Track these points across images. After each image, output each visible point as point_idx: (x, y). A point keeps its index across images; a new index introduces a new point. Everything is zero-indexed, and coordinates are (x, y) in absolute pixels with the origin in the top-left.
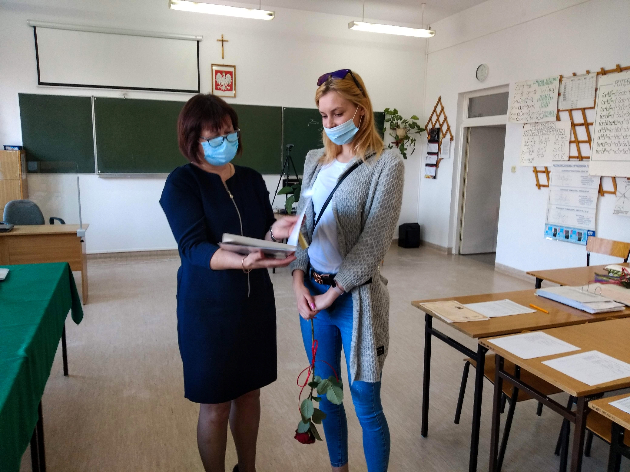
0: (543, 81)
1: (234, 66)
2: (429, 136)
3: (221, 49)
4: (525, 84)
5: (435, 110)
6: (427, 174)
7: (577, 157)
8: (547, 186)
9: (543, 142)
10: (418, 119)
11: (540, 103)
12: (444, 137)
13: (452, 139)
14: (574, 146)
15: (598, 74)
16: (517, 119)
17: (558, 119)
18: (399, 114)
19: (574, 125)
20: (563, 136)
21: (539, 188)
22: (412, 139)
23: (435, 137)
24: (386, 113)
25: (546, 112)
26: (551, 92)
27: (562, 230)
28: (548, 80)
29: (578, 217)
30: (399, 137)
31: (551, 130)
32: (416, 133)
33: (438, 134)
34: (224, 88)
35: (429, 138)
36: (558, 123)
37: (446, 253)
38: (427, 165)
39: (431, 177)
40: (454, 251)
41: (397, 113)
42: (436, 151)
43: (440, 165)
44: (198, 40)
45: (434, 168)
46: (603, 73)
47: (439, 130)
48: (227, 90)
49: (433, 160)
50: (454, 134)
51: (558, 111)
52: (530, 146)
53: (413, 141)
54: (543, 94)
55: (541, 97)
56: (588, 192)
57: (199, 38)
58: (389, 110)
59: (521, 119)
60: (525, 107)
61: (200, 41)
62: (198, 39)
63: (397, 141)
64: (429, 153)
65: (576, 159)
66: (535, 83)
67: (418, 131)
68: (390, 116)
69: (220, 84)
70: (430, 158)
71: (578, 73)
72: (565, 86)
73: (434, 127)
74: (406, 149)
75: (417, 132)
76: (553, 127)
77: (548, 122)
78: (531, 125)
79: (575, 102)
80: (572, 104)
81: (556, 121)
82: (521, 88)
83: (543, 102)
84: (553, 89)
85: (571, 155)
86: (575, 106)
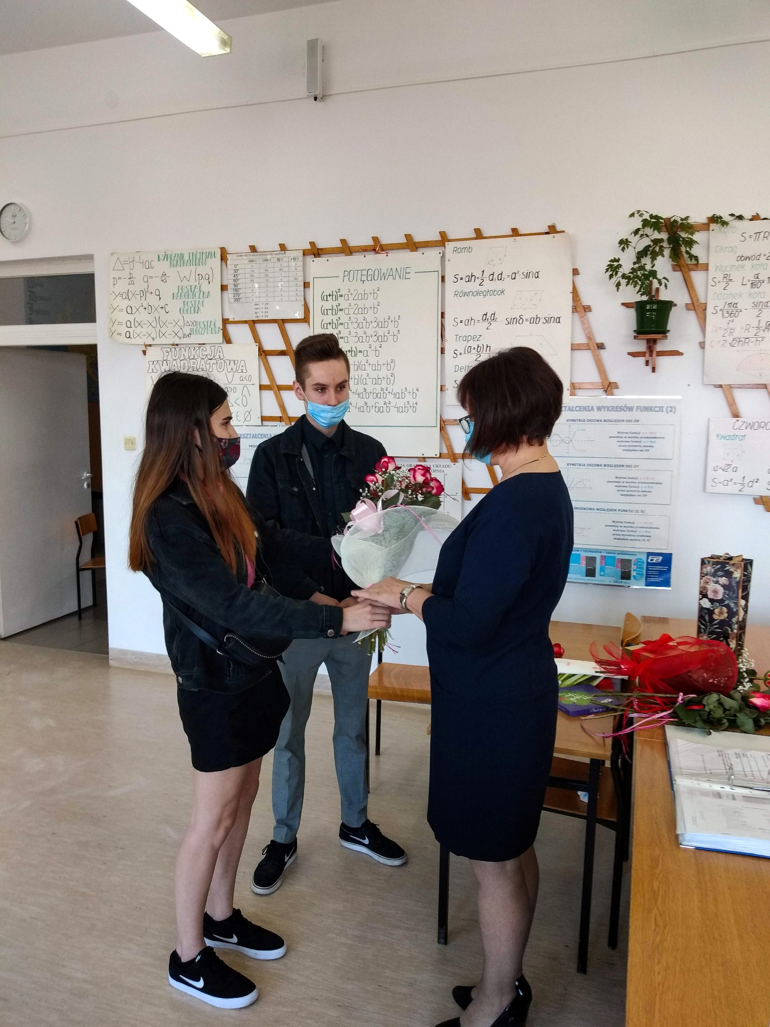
0: (182, 256)
4: (137, 259)
7: (280, 419)
11: (179, 303)
14: (269, 395)
15: (305, 253)
16: (128, 336)
17: (227, 339)
19: (263, 354)
20: (244, 375)
25: (196, 323)
26: (204, 283)
28: (193, 254)
31: (214, 361)
36: (226, 346)
46: (316, 252)
51: (225, 322)
54: (185, 283)
55: (180, 291)
59: (136, 335)
60: (141, 309)
65: (278, 423)
66: (162, 257)
71: (260, 248)
72: (236, 271)
76: (218, 354)
77: (204, 344)
78: (164, 350)
79: (264, 306)
80: (257, 311)
81: (223, 343)
82: (127, 267)
83: (187, 300)
84: (207, 276)
85: (265, 414)
86: (263, 314)
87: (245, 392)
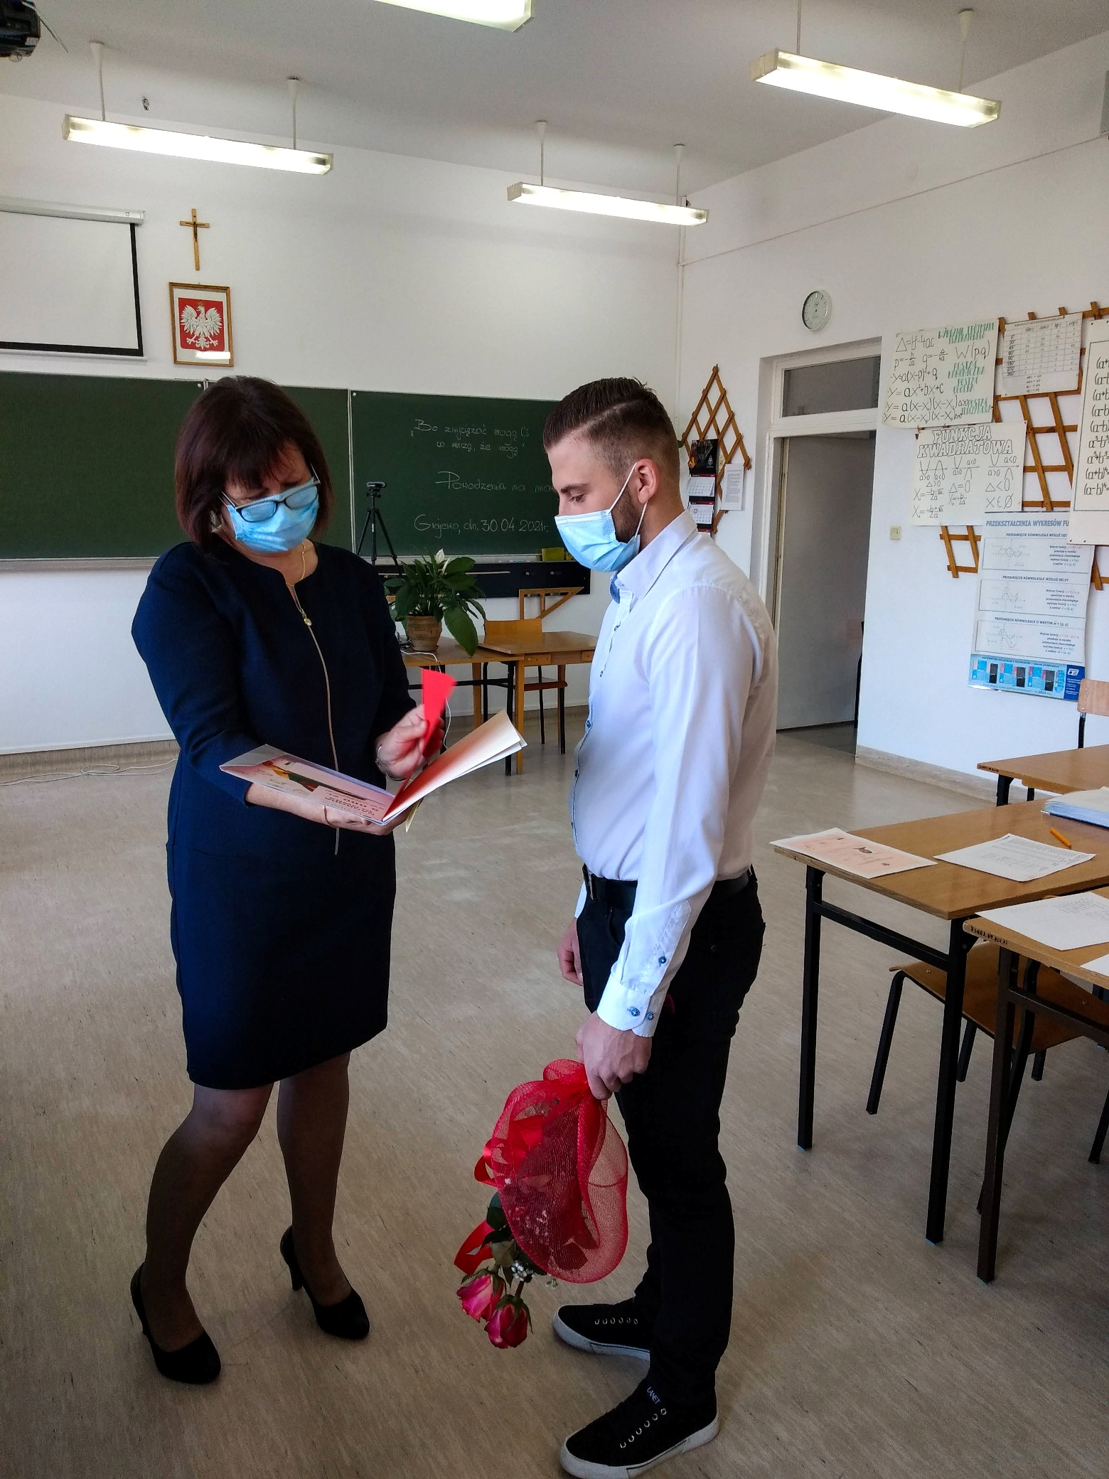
0: (962, 330)
1: (225, 289)
2: (694, 458)
3: (193, 246)
4: (919, 339)
5: (705, 398)
7: (1041, 504)
8: (974, 570)
9: (964, 471)
11: (954, 381)
12: (729, 462)
13: (747, 465)
14: (1033, 478)
15: (1085, 316)
16: (902, 420)
17: (997, 418)
19: (1032, 432)
20: (1009, 456)
21: (956, 576)
23: (706, 460)
25: (968, 402)
26: (980, 357)
27: (1008, 668)
28: (971, 328)
29: (1045, 638)
31: (982, 443)
33: (714, 454)
34: (202, 343)
35: (693, 465)
36: (995, 426)
42: (711, 494)
43: (721, 527)
44: (133, 222)
46: (1097, 314)
47: (716, 444)
48: (212, 348)
49: (704, 514)
50: (751, 453)
51: (997, 399)
52: (932, 480)
54: (962, 360)
55: (956, 369)
56: (1067, 580)
57: (135, 217)
59: (910, 419)
60: (918, 391)
61: (137, 225)
62: (133, 219)
64: (696, 499)
65: (1039, 509)
66: (942, 334)
69: (191, 333)
71: (1040, 314)
72: (1012, 342)
73: (704, 438)
76: (986, 435)
77: (974, 424)
78: (935, 433)
79: (1036, 379)
80: (1028, 384)
81: (992, 422)
82: (909, 347)
83: (961, 378)
84: (984, 350)
85: (1027, 499)
86: (1035, 388)
87: (1009, 476)
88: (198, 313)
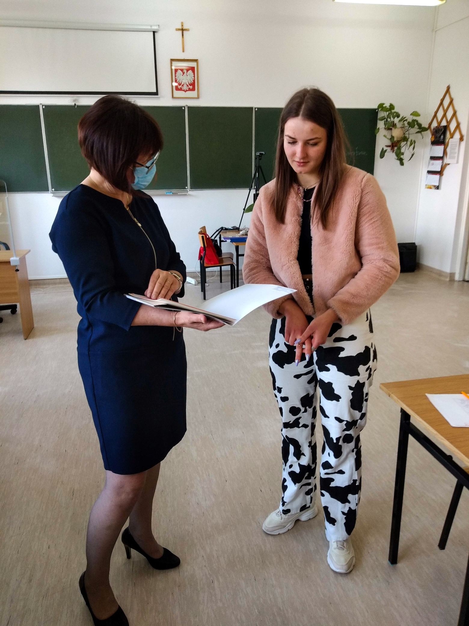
1: (196, 61)
2: (433, 136)
3: (181, 39)
5: (441, 104)
6: (428, 184)
10: (418, 115)
12: (452, 137)
13: (461, 139)
18: (396, 110)
22: (411, 141)
23: (440, 137)
24: (380, 109)
30: (395, 139)
32: (416, 133)
33: (444, 133)
34: (185, 88)
35: (433, 139)
37: (448, 279)
38: (429, 172)
39: (433, 187)
40: (457, 277)
41: (394, 109)
42: (441, 155)
43: (446, 172)
44: (154, 30)
45: (437, 177)
47: (446, 128)
48: (190, 90)
49: (437, 166)
50: (464, 132)
53: (413, 143)
57: (155, 28)
58: (384, 106)
61: (156, 32)
63: (392, 144)
64: (433, 158)
67: (419, 130)
68: (385, 113)
69: (180, 83)
70: (433, 164)
73: (439, 125)
74: (403, 154)
75: (418, 132)
88: (184, 73)
